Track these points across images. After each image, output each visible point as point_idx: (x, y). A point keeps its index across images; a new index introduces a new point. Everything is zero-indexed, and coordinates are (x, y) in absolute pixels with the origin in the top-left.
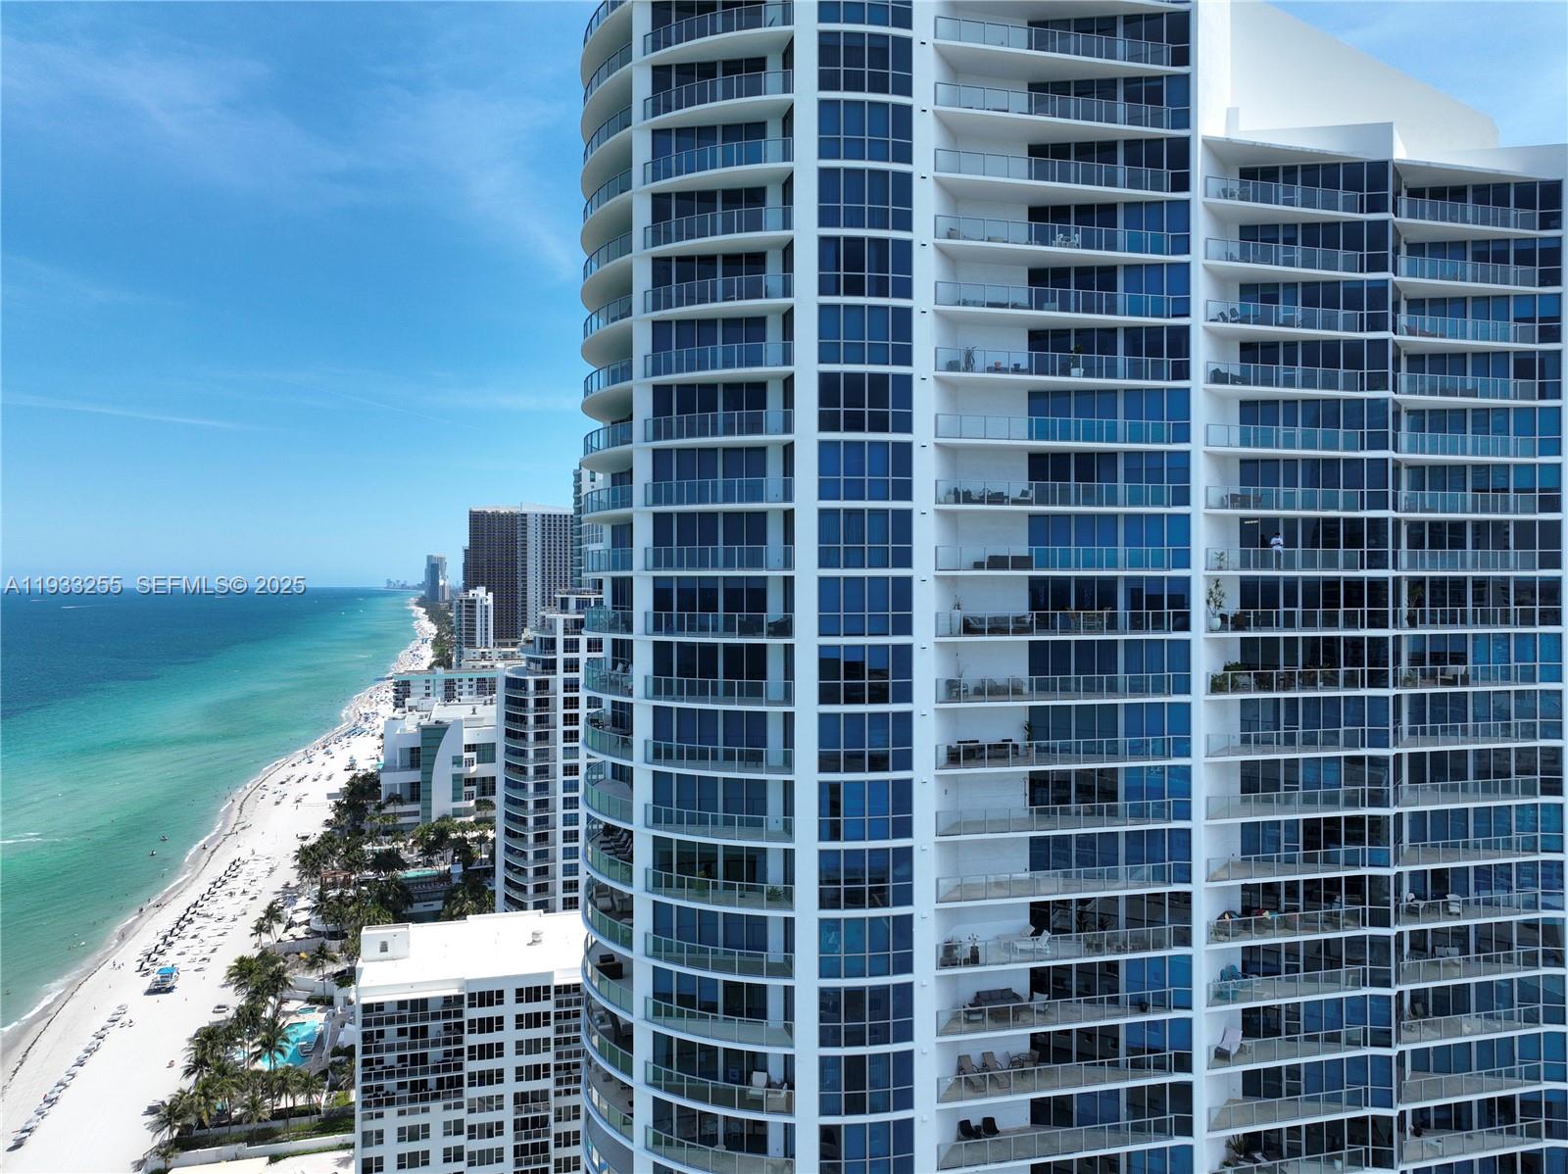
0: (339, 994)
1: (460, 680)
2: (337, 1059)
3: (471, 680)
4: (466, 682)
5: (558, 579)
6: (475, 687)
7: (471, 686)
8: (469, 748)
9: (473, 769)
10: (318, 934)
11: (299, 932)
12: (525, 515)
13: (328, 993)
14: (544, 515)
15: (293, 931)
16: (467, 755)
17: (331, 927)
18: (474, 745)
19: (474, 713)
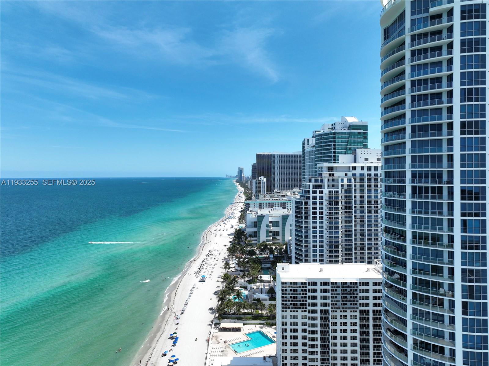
0: (249, 286)
1: (263, 203)
2: (254, 302)
3: (266, 203)
4: (265, 204)
5: (284, 174)
6: (267, 205)
7: (266, 205)
8: (270, 222)
9: (271, 228)
10: (238, 270)
11: (233, 270)
12: (274, 155)
13: (246, 285)
14: (280, 155)
15: (231, 269)
16: (270, 224)
17: (242, 268)
18: (271, 222)
19: (270, 212)
